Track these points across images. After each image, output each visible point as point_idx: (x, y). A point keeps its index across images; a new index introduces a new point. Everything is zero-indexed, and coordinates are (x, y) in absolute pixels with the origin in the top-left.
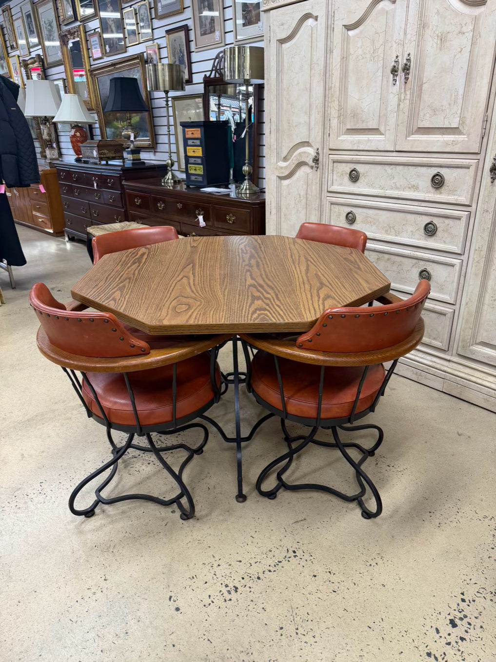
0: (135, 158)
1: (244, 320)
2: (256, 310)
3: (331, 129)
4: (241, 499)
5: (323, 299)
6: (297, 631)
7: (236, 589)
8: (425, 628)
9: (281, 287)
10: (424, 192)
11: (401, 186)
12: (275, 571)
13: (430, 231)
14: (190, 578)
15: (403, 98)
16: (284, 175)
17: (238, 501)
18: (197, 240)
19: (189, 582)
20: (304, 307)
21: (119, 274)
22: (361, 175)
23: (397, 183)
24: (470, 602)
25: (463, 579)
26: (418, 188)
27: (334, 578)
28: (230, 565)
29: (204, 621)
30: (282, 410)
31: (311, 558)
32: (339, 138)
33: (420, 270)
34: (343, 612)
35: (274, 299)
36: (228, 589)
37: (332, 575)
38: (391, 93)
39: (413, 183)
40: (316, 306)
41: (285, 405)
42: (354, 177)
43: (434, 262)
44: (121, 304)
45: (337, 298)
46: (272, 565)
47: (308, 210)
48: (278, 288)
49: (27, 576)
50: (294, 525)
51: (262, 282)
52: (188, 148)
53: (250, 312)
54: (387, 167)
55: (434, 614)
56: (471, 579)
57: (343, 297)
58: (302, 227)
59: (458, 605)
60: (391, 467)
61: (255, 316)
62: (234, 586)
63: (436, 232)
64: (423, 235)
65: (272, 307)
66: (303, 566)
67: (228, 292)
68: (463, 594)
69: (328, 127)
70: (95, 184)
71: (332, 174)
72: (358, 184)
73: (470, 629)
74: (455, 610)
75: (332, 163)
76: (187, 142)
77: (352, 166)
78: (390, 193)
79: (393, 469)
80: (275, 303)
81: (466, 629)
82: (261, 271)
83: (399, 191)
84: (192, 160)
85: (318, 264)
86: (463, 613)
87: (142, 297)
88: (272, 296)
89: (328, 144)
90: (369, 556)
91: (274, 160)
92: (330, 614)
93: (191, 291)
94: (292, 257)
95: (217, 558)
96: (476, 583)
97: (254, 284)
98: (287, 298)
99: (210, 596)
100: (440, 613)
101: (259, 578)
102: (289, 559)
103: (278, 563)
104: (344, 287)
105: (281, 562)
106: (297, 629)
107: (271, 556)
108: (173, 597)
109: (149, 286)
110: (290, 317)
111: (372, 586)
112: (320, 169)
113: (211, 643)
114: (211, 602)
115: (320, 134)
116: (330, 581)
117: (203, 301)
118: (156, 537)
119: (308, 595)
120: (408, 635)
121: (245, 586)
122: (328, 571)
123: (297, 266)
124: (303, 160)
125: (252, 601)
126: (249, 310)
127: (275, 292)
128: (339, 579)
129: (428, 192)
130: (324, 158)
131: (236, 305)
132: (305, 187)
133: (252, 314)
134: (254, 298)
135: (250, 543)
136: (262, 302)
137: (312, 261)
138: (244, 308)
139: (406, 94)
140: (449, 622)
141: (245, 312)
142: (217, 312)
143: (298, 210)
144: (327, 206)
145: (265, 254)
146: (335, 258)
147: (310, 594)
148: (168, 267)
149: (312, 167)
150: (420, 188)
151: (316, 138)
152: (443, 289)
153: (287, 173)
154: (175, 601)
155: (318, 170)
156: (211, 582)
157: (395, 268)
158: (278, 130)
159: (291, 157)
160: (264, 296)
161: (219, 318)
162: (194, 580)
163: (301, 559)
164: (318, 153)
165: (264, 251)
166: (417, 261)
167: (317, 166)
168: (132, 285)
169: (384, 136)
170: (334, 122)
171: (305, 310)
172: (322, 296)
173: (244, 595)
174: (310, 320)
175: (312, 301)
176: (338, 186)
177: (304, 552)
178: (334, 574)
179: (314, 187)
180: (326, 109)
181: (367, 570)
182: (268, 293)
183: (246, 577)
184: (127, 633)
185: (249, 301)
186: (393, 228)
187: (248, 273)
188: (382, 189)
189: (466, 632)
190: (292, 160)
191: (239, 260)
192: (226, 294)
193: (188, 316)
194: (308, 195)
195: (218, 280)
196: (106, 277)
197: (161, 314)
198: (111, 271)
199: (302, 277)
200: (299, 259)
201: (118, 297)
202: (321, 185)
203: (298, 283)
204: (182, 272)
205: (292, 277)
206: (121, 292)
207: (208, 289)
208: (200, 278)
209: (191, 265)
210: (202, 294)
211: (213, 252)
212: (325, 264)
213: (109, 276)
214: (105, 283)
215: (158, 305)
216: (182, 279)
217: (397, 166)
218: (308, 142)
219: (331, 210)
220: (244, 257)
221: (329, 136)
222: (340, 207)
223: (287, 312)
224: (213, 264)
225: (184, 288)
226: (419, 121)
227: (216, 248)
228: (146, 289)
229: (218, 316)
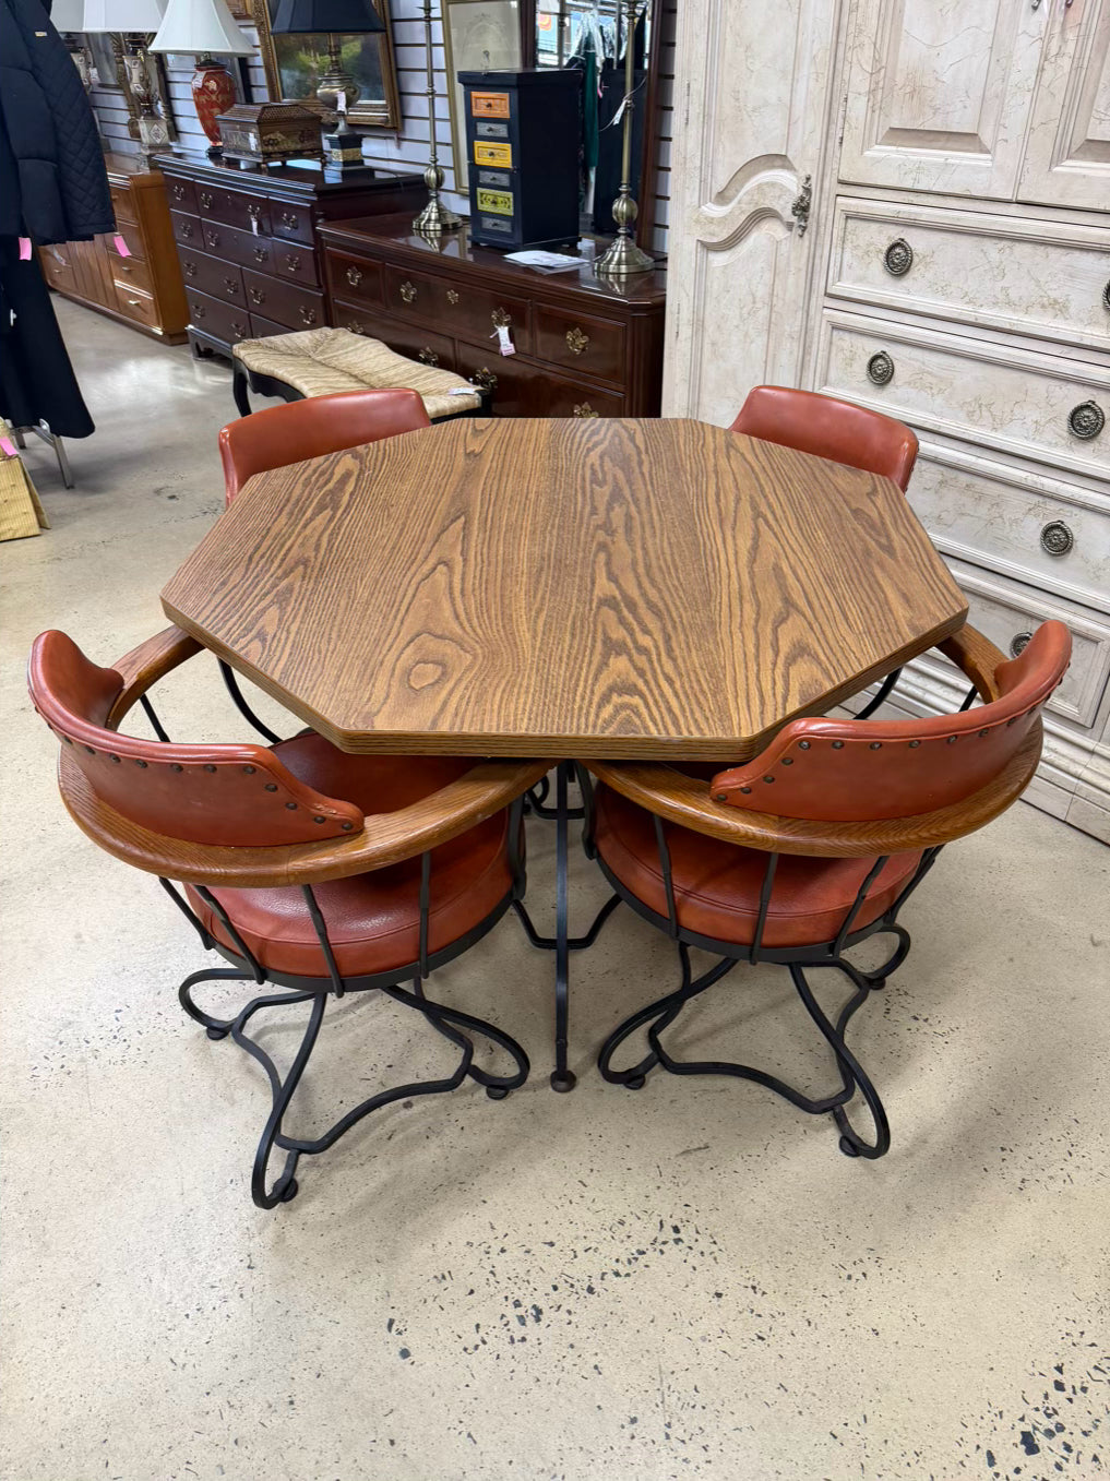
0: (350, 158)
1: (578, 728)
2: (611, 689)
3: (847, 126)
4: (563, 1085)
5: (787, 658)
6: (668, 1430)
7: (539, 1312)
8: (963, 1449)
9: (681, 610)
10: (1082, 321)
11: (1020, 299)
12: (628, 1275)
13: (1085, 428)
14: (436, 1277)
15: (1054, 50)
16: (715, 240)
17: (555, 1089)
18: (482, 431)
19: (434, 1288)
20: (736, 687)
21: (283, 546)
22: (916, 259)
23: (1010, 291)
24: (1074, 1392)
25: (1065, 1331)
26: (1067, 308)
27: (762, 1305)
28: (528, 1252)
29: (462, 1386)
30: (668, 916)
31: (714, 1248)
32: (866, 153)
33: (1045, 523)
34: (777, 1392)
35: (659, 655)
36: (521, 1311)
37: (759, 1295)
38: (1024, 32)
39: (1054, 295)
40: (767, 686)
41: (675, 909)
42: (898, 262)
43: (1084, 507)
44: (278, 654)
45: (823, 657)
46: (624, 1259)
47: (773, 335)
48: (674, 614)
49: (81, 1244)
50: (681, 1158)
51: (634, 593)
52: (478, 143)
53: (596, 699)
54: (988, 244)
55: (988, 1417)
56: (1082, 1333)
57: (839, 655)
58: (754, 398)
59: (1046, 1396)
60: (921, 1022)
61: (608, 710)
62: (534, 1307)
63: (1099, 431)
64: (1066, 434)
65: (652, 683)
66: (694, 1268)
67: (545, 625)
68: (1059, 1369)
69: (840, 121)
70: (255, 224)
71: (839, 250)
72: (907, 281)
73: (1067, 1460)
74: (1037, 1409)
75: (843, 221)
76: (476, 126)
77: (895, 233)
78: (988, 314)
79: (926, 1028)
80: (661, 666)
81: (1059, 1460)
82: (634, 551)
83: (1014, 311)
84: (486, 177)
85: (785, 528)
86: (1056, 1418)
87: (331, 629)
88: (655, 640)
89: (836, 166)
90: (848, 1255)
91: (691, 197)
92: (746, 1396)
93: (453, 615)
94: (718, 500)
95: (500, 1233)
96: (1093, 1345)
97: (614, 598)
98: (694, 651)
99: (478, 1326)
100: (1001, 1413)
101: (591, 1290)
102: (664, 1248)
103: (636, 1255)
104: (847, 619)
105: (644, 1253)
106: (669, 1425)
107: (623, 1237)
108: (396, 1323)
109: (350, 590)
110: (696, 721)
111: (849, 1330)
112: (810, 234)
113: (475, 1442)
114: (480, 1343)
115: (818, 137)
116: (752, 1311)
117: (479, 651)
118: (366, 1167)
119: (700, 1344)
120: (921, 1463)
121: (559, 1307)
122: (751, 1283)
123: (729, 534)
124: (767, 204)
125: (572, 1346)
126: (592, 692)
127: (664, 629)
128: (775, 1308)
129: (1092, 323)
130: (824, 203)
131: (562, 673)
132: (768, 276)
133: (600, 707)
134: (613, 648)
135: (576, 1199)
136: (629, 665)
137: (770, 517)
138: (582, 683)
139: (1064, 41)
140: (1020, 1437)
141: (583, 699)
142: (511, 692)
143: (746, 335)
144: (821, 333)
145: (649, 487)
146: (829, 507)
147: (704, 1339)
148: (404, 524)
149: (790, 226)
150: (1072, 310)
151: (806, 150)
152: (1098, 577)
153: (723, 234)
154: (400, 1333)
155: (806, 234)
156: (482, 1291)
157: (983, 510)
158: (706, 116)
159: (738, 191)
160: (635, 641)
161: (516, 715)
162: (445, 1284)
163: (690, 1248)
164: (808, 191)
165: (647, 476)
166: (1041, 499)
167: (803, 224)
168: (310, 587)
169: (989, 156)
170: (858, 107)
171: (736, 697)
172: (785, 647)
173: (555, 1330)
174: (746, 734)
175: (758, 665)
176: (854, 282)
177: (698, 1232)
178: (764, 1293)
179: (791, 280)
180: (839, 66)
181: (841, 1289)
182: (646, 631)
183: (562, 1286)
184: (292, 1403)
185: (597, 658)
186: (989, 407)
187: (602, 557)
188: (969, 301)
189: (1059, 1467)
190: (739, 203)
191: (583, 508)
192: (540, 628)
193: (438, 705)
194: (775, 298)
195: (525, 576)
196: (249, 554)
197: (371, 694)
198: (265, 532)
199: (739, 575)
200: (736, 507)
201: (271, 630)
202: (809, 275)
203: (725, 599)
204: (436, 546)
205: (712, 575)
206: (282, 610)
207: (496, 610)
208: (479, 568)
209: (463, 519)
210: (480, 625)
211: (521, 475)
212: (801, 529)
213: (257, 548)
214: (244, 576)
215: (366, 663)
216: (434, 569)
217: (1017, 244)
218: (785, 156)
219: (831, 343)
220: (597, 498)
221: (841, 143)
222: (854, 337)
223: (689, 704)
224: (517, 518)
225: (437, 602)
226: (1092, 120)
227: (530, 460)
228: (343, 603)
229: (512, 706)
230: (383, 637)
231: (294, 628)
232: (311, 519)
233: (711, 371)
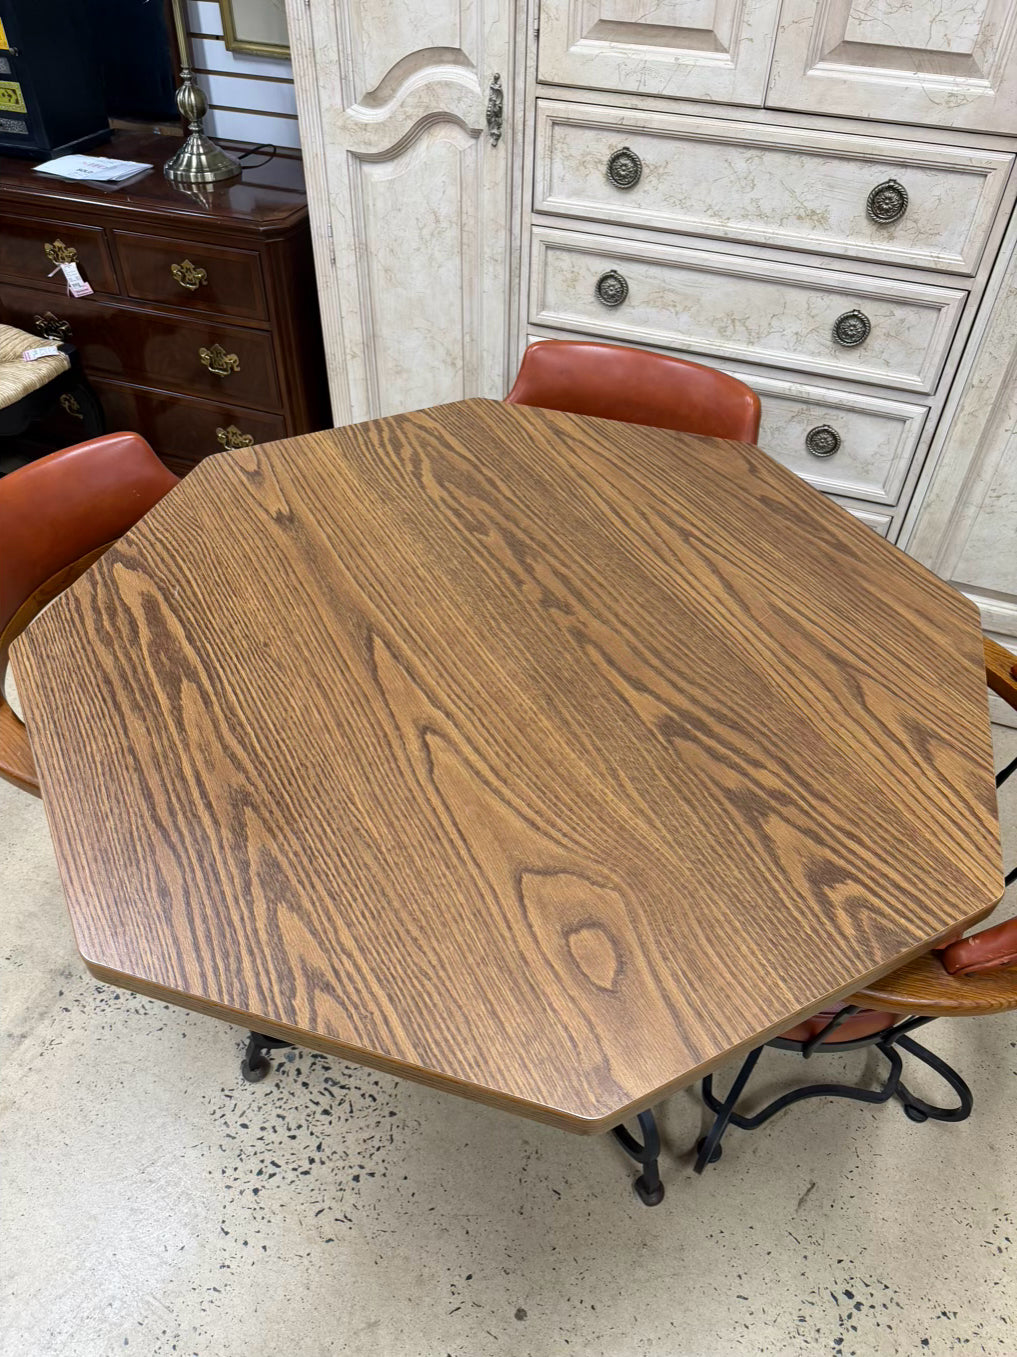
2: (814, 880)
3: (543, 15)
4: (651, 1194)
5: (917, 749)
10: (843, 231)
11: (773, 210)
13: (851, 336)
16: (374, 150)
17: (647, 1202)
22: (646, 171)
23: (761, 202)
26: (827, 220)
27: (961, 1327)
32: (573, 49)
33: (810, 429)
35: (803, 797)
37: (952, 1318)
39: (810, 205)
42: (624, 173)
43: (852, 410)
45: (944, 735)
47: (468, 258)
48: (756, 724)
50: (802, 1213)
51: (682, 701)
53: (814, 905)
57: (954, 725)
61: (844, 920)
63: (866, 339)
64: (829, 343)
65: (843, 851)
69: (534, 9)
71: (548, 161)
72: (637, 194)
75: (549, 128)
77: (619, 142)
78: (739, 228)
80: (821, 814)
82: (618, 633)
83: (766, 223)
85: (725, 544)
87: (399, 919)
89: (532, 63)
91: (331, 98)
94: (624, 521)
97: (669, 718)
98: (828, 776)
102: (853, 1322)
105: (841, 1340)
109: (358, 834)
110: (935, 891)
112: (506, 143)
115: (505, 27)
116: (959, 1340)
117: (616, 880)
122: (938, 1311)
123: (683, 571)
124: (442, 107)
126: (800, 895)
127: (770, 753)
128: (973, 1324)
129: (854, 232)
130: (521, 107)
131: (738, 875)
132: (453, 191)
136: (791, 828)
137: (697, 533)
138: (775, 884)
141: (801, 911)
143: (431, 258)
144: (534, 253)
145: (538, 521)
146: (736, 502)
148: (312, 673)
149: (476, 134)
150: (833, 220)
152: (867, 472)
153: (386, 144)
155: (500, 143)
159: (396, 92)
160: (759, 784)
161: (762, 979)
163: (873, 1307)
164: (498, 92)
166: (804, 407)
167: (495, 131)
168: (297, 847)
169: (728, 56)
171: (935, 835)
172: (899, 732)
175: (905, 772)
176: (569, 196)
177: (867, 1286)
179: (486, 195)
181: (1002, 1266)
182: (754, 763)
186: (743, 321)
187: (594, 653)
188: (715, 215)
190: (402, 104)
191: (500, 577)
192: (643, 805)
193: (661, 1004)
194: (464, 216)
195: (540, 716)
196: (147, 815)
197: (566, 1029)
198: (130, 759)
199: (752, 632)
200: (652, 528)
201: (319, 961)
202: (509, 190)
203: (778, 679)
204: (391, 702)
205: (729, 643)
206: (296, 908)
207: (566, 793)
208: (478, 724)
209: (378, 641)
210: (574, 829)
211: (379, 543)
212: (742, 543)
213: (148, 796)
214: (181, 864)
215: (504, 968)
216: (426, 746)
217: (767, 153)
218: (459, 50)
219: (546, 264)
220: (497, 553)
221: (538, 36)
222: (575, 257)
223: (909, 870)
224: (441, 618)
225: (486, 808)
226: (850, 19)
227: (364, 511)
228: (369, 860)
229: (742, 962)
230: (479, 904)
231: (350, 944)
232: (177, 709)
233: (387, 301)
